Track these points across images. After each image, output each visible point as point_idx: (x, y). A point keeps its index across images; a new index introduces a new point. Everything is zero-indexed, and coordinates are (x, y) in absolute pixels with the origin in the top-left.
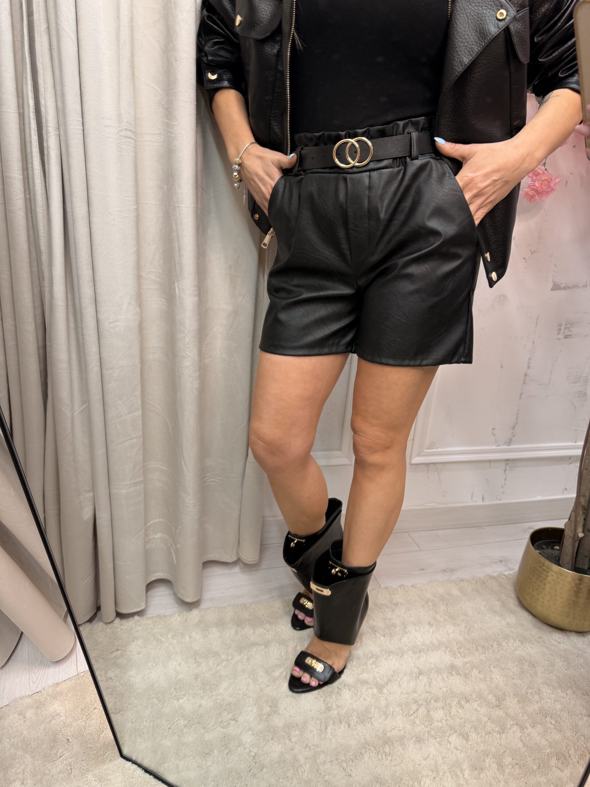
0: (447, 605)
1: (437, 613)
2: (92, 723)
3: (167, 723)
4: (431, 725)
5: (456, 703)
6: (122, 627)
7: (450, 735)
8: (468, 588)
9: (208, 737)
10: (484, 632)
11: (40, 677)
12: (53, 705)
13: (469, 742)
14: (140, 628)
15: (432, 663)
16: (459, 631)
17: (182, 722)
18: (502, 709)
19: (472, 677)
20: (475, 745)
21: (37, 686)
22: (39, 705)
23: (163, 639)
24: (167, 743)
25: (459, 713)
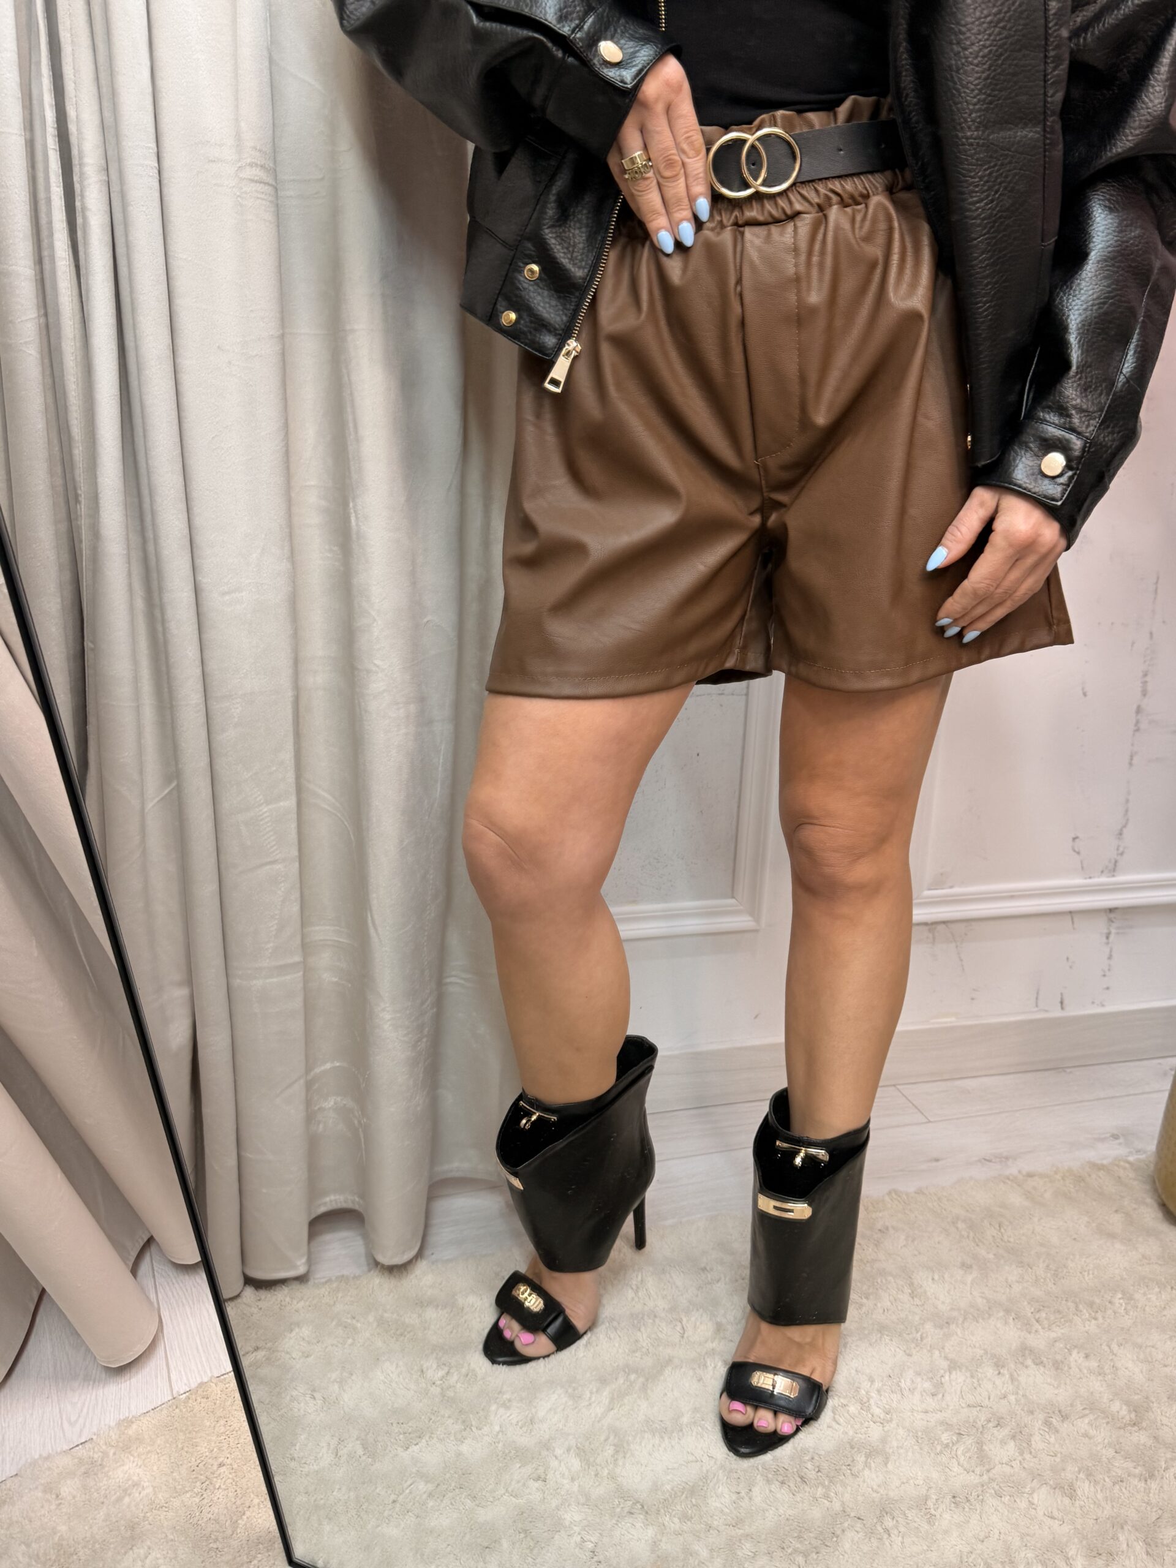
0: (999, 1227)
1: (980, 1244)
2: (216, 1498)
3: (387, 1492)
4: (988, 1471)
5: (1040, 1422)
6: (260, 1304)
7: (1033, 1491)
8: (1045, 1191)
9: (484, 1515)
10: (1091, 1276)
11: (85, 1410)
12: (123, 1465)
13: (1077, 1502)
14: (302, 1304)
15: (977, 1345)
16: (1034, 1277)
17: (422, 1486)
18: (1145, 1429)
19: (1070, 1368)
20: (1092, 1506)
21: (81, 1431)
22: (91, 1468)
23: (359, 1325)
24: (392, 1531)
25: (1049, 1443)
